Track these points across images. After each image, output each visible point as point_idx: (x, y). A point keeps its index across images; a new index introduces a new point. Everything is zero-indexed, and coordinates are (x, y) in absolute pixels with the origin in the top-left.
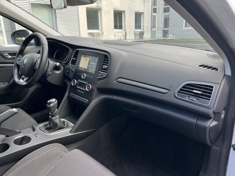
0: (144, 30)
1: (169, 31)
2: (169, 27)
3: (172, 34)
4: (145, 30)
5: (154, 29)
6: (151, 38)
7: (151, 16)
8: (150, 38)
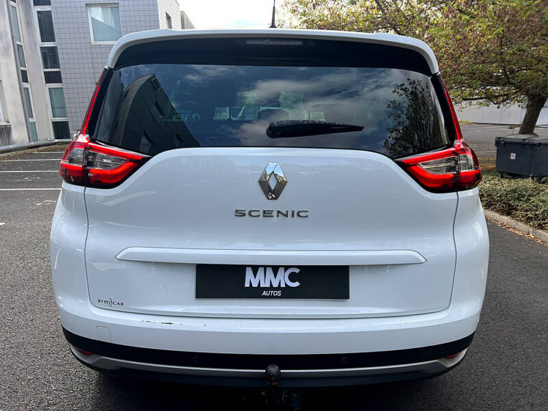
0: (8, 122)
1: (70, 125)
2: (68, 115)
3: (78, 131)
4: (10, 121)
5: (31, 120)
6: (30, 141)
7: (20, 88)
8: (28, 141)
